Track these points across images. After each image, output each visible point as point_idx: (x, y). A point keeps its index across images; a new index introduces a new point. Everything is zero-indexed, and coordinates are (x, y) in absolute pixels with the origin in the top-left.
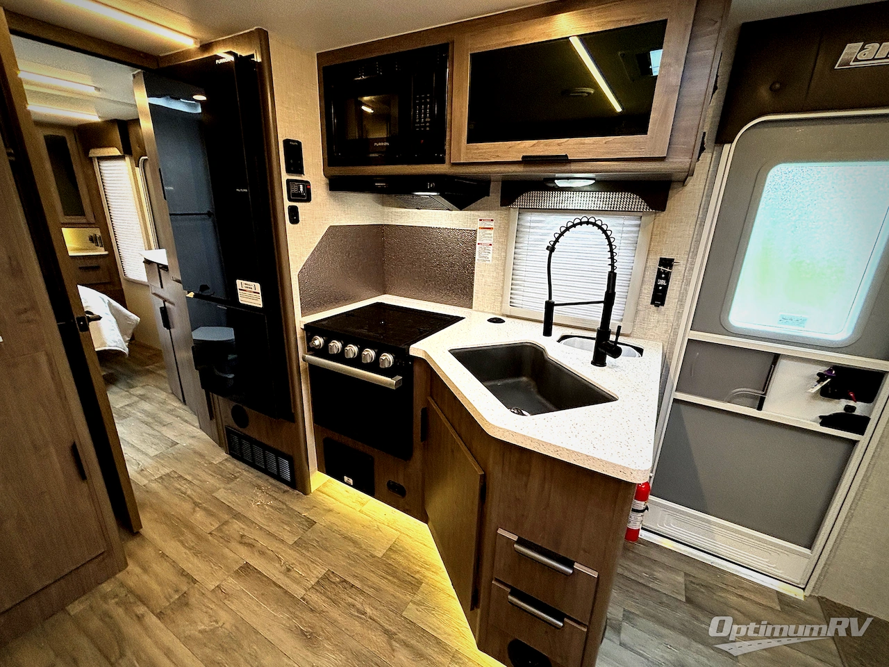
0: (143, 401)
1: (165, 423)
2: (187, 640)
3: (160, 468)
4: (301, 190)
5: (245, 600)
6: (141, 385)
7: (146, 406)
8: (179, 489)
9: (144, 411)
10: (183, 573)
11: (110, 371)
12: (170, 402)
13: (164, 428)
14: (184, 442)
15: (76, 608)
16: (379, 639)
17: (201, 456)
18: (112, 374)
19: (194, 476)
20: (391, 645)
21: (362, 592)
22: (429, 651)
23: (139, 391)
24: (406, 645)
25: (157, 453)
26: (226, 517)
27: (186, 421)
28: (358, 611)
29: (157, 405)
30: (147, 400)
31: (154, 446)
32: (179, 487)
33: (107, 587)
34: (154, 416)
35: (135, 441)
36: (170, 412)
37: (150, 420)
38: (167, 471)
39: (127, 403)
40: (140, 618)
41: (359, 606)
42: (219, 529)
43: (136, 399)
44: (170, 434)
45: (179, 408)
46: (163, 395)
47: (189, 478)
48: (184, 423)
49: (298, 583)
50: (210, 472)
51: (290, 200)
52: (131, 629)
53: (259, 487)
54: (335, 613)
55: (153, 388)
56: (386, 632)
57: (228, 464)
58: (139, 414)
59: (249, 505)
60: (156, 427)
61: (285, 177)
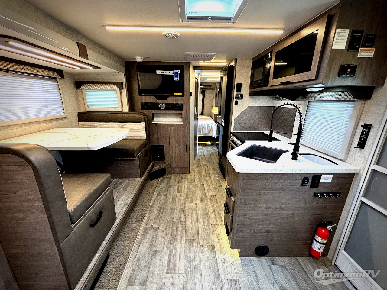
2: (187, 187)
4: (240, 96)
5: (199, 189)
10: (194, 179)
11: (214, 143)
15: (180, 175)
16: (212, 210)
20: (213, 213)
21: (217, 202)
22: (218, 220)
24: (215, 215)
26: (208, 176)
28: (213, 204)
33: (185, 175)
38: (206, 164)
40: (185, 181)
41: (214, 203)
42: (205, 177)
49: (208, 193)
50: (213, 167)
51: (236, 99)
52: (183, 181)
53: (218, 175)
54: (209, 201)
56: (214, 210)
57: (217, 168)
59: (213, 176)
61: (235, 93)
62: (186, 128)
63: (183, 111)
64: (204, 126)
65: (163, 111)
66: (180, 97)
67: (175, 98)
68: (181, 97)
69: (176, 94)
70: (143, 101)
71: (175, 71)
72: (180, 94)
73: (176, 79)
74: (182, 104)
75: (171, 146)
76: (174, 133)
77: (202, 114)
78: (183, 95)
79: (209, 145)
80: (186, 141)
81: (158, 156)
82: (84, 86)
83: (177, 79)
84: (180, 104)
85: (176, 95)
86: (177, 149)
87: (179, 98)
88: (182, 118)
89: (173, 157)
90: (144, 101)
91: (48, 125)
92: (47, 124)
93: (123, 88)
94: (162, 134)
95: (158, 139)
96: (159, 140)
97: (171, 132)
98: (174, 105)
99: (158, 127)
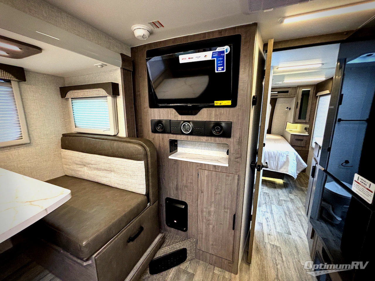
0: (290, 203)
1: (293, 220)
3: (276, 240)
6: (295, 194)
7: (290, 205)
8: (276, 260)
9: (288, 207)
11: (288, 182)
12: (301, 210)
13: (290, 221)
14: (294, 236)
15: (217, 271)
17: (298, 252)
18: (287, 183)
19: (287, 260)
23: (292, 196)
25: (280, 232)
27: (302, 226)
29: (295, 208)
30: (293, 203)
31: (281, 227)
32: (277, 258)
33: (227, 274)
34: (290, 213)
35: (276, 219)
36: (298, 215)
37: (287, 212)
39: (284, 199)
43: (289, 200)
44: (291, 227)
45: (304, 217)
46: (300, 205)
47: (284, 259)
48: (301, 226)
50: (295, 266)
55: (298, 199)
58: (285, 207)
60: (288, 219)
62: (236, 177)
63: (231, 140)
64: (273, 154)
65: (189, 137)
66: (225, 109)
67: (214, 112)
68: (228, 109)
69: (217, 103)
70: (155, 117)
71: (217, 50)
72: (229, 103)
73: (220, 69)
74: (229, 125)
75: (199, 210)
76: (208, 183)
77: (269, 132)
78: (234, 105)
79: (280, 186)
80: (234, 206)
81: (175, 221)
82: (71, 94)
83: (223, 69)
84: (223, 125)
85: (219, 105)
86: (212, 218)
87: (223, 110)
88: (228, 154)
89: (204, 231)
90: (157, 118)
93: (118, 94)
94: (185, 182)
95: (177, 189)
96: (179, 192)
97: (201, 180)
98: (212, 125)
99: (178, 165)
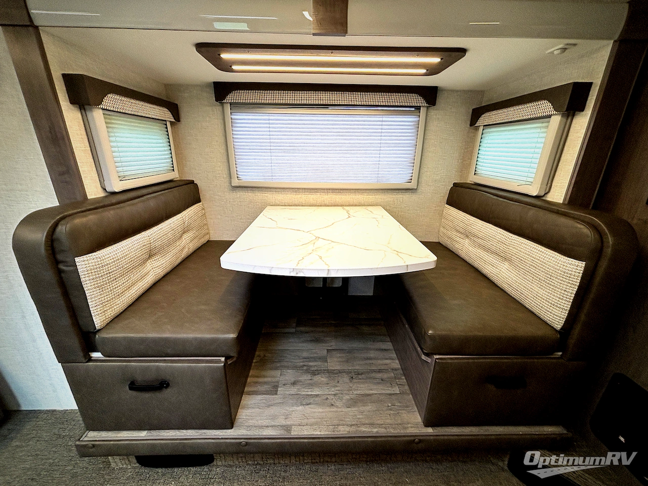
82: (485, 119)
91: (371, 198)
92: (370, 196)
93: (581, 108)
